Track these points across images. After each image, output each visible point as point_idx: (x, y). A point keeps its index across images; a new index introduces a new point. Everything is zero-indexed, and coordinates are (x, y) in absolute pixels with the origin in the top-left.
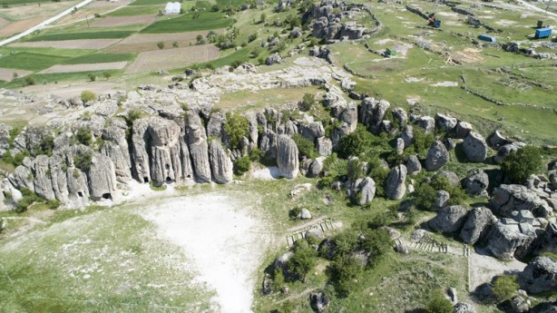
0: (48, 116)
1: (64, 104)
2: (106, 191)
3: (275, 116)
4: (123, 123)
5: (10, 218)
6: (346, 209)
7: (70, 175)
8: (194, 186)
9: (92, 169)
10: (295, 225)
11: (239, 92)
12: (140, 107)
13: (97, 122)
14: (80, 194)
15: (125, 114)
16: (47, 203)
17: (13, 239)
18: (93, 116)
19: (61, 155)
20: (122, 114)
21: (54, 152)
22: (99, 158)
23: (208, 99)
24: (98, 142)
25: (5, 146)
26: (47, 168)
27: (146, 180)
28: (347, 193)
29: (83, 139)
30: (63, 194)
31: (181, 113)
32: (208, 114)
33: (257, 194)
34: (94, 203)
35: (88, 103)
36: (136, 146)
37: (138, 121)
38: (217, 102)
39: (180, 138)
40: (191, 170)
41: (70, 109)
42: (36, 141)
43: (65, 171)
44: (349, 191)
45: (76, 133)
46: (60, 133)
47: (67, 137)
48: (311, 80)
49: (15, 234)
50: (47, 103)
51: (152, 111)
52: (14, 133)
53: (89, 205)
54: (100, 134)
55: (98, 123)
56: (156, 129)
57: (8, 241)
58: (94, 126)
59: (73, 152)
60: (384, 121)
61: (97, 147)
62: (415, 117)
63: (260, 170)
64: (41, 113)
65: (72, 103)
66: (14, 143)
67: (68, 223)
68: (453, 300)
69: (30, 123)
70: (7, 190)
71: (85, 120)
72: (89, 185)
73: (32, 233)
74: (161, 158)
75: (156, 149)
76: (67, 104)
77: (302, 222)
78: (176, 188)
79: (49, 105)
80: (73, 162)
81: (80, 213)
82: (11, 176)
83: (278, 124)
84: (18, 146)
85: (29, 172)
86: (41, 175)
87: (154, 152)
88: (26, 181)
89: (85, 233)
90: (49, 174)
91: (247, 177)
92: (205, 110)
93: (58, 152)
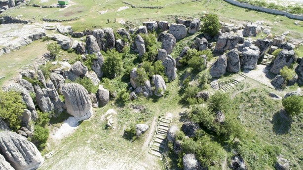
3: (36, 76)
6: (156, 104)
10: (143, 141)
28: (145, 95)
33: (80, 149)
44: (145, 93)
48: (30, 37)
60: (117, 41)
62: (133, 30)
63: (59, 130)
68: (278, 97)
77: (146, 134)
83: (44, 81)
91: (52, 144)
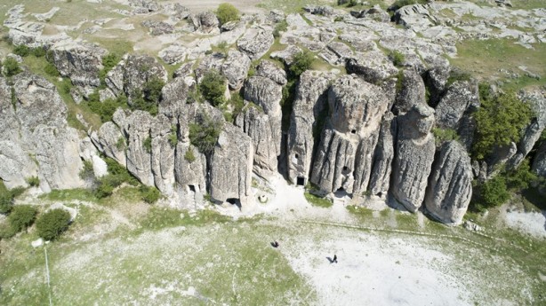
0: (165, 39)
1: (191, 22)
2: (234, 195)
4: (280, 74)
5: (85, 203)
7: (181, 155)
8: (384, 213)
9: (217, 154)
11: (492, 41)
12: (313, 47)
13: (236, 63)
14: (192, 188)
15: (285, 55)
16: (141, 190)
17: (82, 245)
18: (232, 52)
19: (170, 117)
20: (280, 54)
21: (161, 109)
22: (231, 136)
23: (435, 47)
24: (233, 100)
25: (93, 81)
26: (146, 135)
27: (301, 181)
29: (210, 94)
30: (166, 182)
31: (391, 72)
32: (443, 83)
34: (211, 207)
35: (226, 25)
36: (299, 122)
37: (309, 74)
38: (452, 55)
39: (382, 123)
40: (387, 185)
41: (198, 32)
42: (137, 84)
43: (173, 146)
45: (200, 80)
46: (175, 76)
47: (184, 85)
49: (86, 237)
50: (167, 17)
51: (334, 59)
52: (109, 62)
53: (203, 208)
54: (239, 85)
55: (239, 66)
56: (346, 101)
57: (73, 248)
58: (232, 70)
59: (191, 117)
61: (230, 109)
64: (156, 34)
65: (204, 22)
66: (107, 80)
67: (166, 236)
69: (135, 49)
70: (87, 156)
71: (218, 56)
72: (209, 178)
73: (110, 242)
74: (338, 154)
75: (333, 135)
76: (196, 23)
78: (351, 209)
79: (169, 21)
80: (187, 134)
81: (188, 221)
82: (94, 135)
84: (111, 86)
85: (120, 135)
86: (137, 145)
87: (327, 139)
88: (114, 149)
89: (189, 269)
90: (148, 144)
92: (438, 72)
93: (167, 111)
